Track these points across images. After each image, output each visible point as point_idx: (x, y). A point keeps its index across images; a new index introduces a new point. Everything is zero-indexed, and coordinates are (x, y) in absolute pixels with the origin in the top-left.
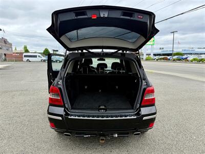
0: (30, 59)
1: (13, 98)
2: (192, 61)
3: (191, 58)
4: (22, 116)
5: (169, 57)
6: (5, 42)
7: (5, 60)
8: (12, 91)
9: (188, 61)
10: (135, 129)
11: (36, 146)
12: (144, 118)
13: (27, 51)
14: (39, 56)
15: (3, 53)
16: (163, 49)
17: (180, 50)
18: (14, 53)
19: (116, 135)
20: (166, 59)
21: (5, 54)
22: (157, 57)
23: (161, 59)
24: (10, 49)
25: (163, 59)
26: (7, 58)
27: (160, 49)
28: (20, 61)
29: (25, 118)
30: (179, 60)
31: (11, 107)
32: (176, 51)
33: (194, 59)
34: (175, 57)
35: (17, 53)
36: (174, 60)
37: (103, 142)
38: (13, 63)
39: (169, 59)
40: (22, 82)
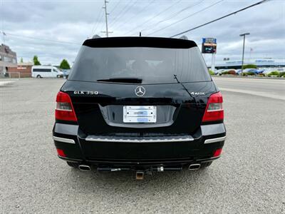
0: (42, 74)
1: (11, 122)
2: (269, 76)
3: (268, 71)
4: (22, 146)
5: (236, 71)
6: (7, 50)
7: (7, 75)
8: (11, 114)
9: (264, 76)
10: (192, 158)
11: (37, 187)
12: (207, 141)
13: (37, 63)
14: (54, 70)
15: (5, 66)
16: (228, 59)
17: (252, 62)
18: (19, 66)
19: (162, 169)
20: (233, 73)
21: (7, 68)
22: (220, 71)
23: (225, 73)
24: (14, 61)
25: (229, 73)
26: (10, 73)
27: (225, 59)
28: (27, 77)
29: (25, 148)
30: (252, 74)
31: (7, 133)
32: (246, 62)
33: (273, 73)
34: (246, 71)
35: (23, 66)
36: (244, 75)
37: (141, 178)
38: (18, 79)
39: (237, 74)
40: (27, 103)
